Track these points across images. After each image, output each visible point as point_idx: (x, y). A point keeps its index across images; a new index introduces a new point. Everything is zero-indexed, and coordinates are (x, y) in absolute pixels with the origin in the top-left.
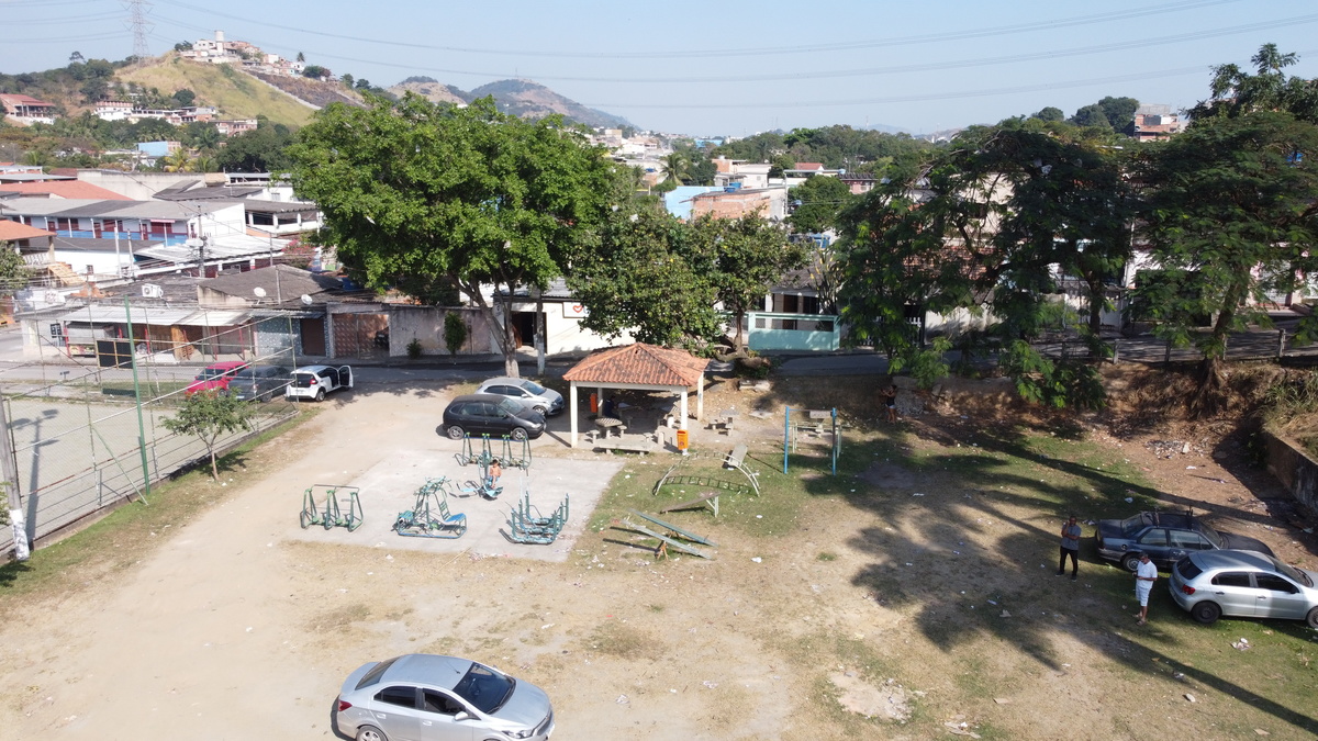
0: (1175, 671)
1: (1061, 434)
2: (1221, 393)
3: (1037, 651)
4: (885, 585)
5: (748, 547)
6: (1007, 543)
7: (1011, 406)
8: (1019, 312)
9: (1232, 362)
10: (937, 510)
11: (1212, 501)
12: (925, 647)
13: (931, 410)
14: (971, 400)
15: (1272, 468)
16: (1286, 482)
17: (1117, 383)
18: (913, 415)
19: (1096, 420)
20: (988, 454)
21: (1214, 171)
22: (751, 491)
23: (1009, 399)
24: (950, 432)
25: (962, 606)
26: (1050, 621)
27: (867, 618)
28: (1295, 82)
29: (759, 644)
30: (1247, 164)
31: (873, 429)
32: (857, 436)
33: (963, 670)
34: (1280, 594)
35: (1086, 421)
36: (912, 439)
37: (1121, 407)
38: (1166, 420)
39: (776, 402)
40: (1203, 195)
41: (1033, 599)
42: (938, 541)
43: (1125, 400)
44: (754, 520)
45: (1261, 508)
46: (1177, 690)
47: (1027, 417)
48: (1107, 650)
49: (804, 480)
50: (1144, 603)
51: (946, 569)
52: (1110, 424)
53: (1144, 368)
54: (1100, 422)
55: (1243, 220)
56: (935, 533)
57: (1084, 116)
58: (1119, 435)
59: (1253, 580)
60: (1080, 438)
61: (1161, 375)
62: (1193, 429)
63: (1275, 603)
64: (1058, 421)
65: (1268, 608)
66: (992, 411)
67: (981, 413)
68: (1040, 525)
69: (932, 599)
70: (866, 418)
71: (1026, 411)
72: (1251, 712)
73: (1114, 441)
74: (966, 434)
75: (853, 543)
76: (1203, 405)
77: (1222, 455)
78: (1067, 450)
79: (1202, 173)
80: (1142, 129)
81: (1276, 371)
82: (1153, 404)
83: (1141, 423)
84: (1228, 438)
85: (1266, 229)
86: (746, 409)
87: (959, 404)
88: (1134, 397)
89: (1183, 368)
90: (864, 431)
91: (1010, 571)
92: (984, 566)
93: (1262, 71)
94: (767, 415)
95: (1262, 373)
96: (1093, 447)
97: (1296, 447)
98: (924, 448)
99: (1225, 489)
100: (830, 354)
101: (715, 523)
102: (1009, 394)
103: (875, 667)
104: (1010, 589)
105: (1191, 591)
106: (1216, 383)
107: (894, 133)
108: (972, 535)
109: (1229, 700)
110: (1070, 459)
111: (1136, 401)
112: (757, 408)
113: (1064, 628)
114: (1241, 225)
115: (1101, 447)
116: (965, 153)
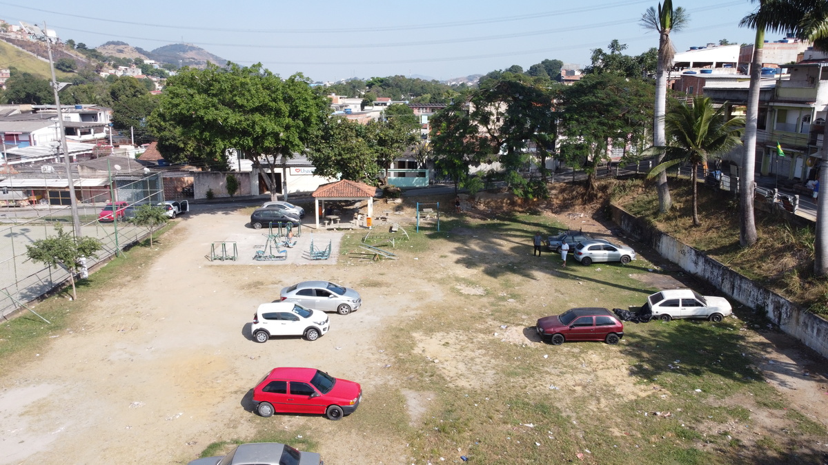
0: (575, 278)
1: (531, 214)
2: (595, 192)
3: (528, 276)
4: (469, 263)
5: (411, 255)
6: (513, 249)
7: (510, 204)
8: (511, 161)
9: (599, 179)
10: (484, 241)
11: (591, 231)
12: (487, 277)
13: (475, 208)
14: (492, 203)
15: (614, 219)
16: (619, 223)
17: (554, 192)
18: (467, 210)
19: (545, 208)
20: (502, 222)
21: (587, 98)
22: (406, 239)
23: (509, 201)
24: (484, 215)
25: (499, 267)
26: (531, 268)
27: (463, 271)
28: (627, 58)
29: (426, 281)
30: (600, 95)
31: (451, 216)
32: (444, 219)
33: (502, 282)
34: (611, 252)
35: (542, 209)
36: (468, 219)
37: (556, 202)
38: (574, 205)
41: (525, 263)
42: (486, 250)
43: (557, 198)
44: (410, 248)
45: (609, 232)
46: (576, 282)
47: (517, 208)
48: (552, 274)
49: (426, 235)
50: (565, 260)
51: (491, 257)
52: (552, 209)
53: (564, 185)
54: (547, 208)
56: (485, 247)
57: (534, 70)
58: (555, 213)
59: (602, 248)
60: (539, 215)
61: (571, 187)
62: (585, 208)
64: (530, 209)
65: (608, 257)
66: (502, 207)
67: (497, 208)
68: (526, 243)
69: (486, 265)
70: (448, 212)
71: (516, 206)
73: (553, 215)
74: (492, 216)
75: (452, 252)
76: (588, 198)
77: (596, 217)
78: (534, 219)
80: (565, 78)
81: (616, 181)
82: (568, 199)
83: (564, 207)
84: (598, 210)
87: (487, 204)
88: (560, 197)
89: (580, 183)
90: (447, 217)
91: (515, 256)
92: (505, 256)
93: (613, 52)
94: (402, 213)
95: (610, 183)
96: (545, 217)
97: (621, 208)
98: (475, 221)
99: (597, 227)
100: (425, 188)
101: (394, 249)
102: (509, 199)
103: (469, 283)
104: (516, 261)
105: (581, 254)
106: (593, 188)
108: (499, 247)
109: (593, 283)
110: (536, 222)
111: (562, 199)
112: (397, 211)
113: (537, 270)
115: (548, 217)
116: (486, 91)
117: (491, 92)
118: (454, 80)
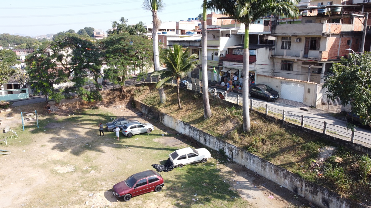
0: (126, 147)
1: (93, 109)
2: (125, 94)
3: (99, 151)
4: (61, 148)
5: (20, 149)
6: (87, 133)
7: (80, 104)
8: (79, 81)
9: (126, 87)
10: (68, 130)
11: (127, 116)
12: (75, 157)
13: (60, 109)
14: (70, 105)
15: (137, 107)
16: (140, 109)
17: (104, 95)
18: (55, 111)
19: (100, 104)
20: (77, 116)
21: (116, 46)
22: (15, 137)
23: (79, 103)
24: (66, 113)
25: (80, 147)
26: (100, 145)
27: (58, 155)
28: (129, 26)
29: (32, 168)
30: (123, 44)
31: (45, 116)
32: (41, 118)
33: (84, 158)
34: (142, 128)
35: (99, 105)
36: (57, 116)
37: (106, 101)
38: (115, 102)
39: (14, 114)
40: (115, 51)
41: (96, 142)
42: (71, 136)
43: (106, 99)
44: (19, 143)
45: (136, 115)
46: (127, 150)
47: (84, 106)
48: (113, 147)
49: (30, 131)
50: (118, 136)
51: (74, 141)
52: (104, 105)
53: (109, 91)
54: (102, 105)
55: (124, 56)
56: (69, 135)
57: (81, 32)
58: (106, 107)
59: (137, 127)
60: (98, 109)
61: (113, 92)
62: (121, 103)
63: (141, 130)
64: (92, 106)
65: (140, 131)
66: (76, 107)
67: (73, 107)
68: (94, 128)
69: (73, 148)
70: (43, 113)
71: (84, 105)
72: (140, 149)
73: (105, 108)
74: (71, 113)
75: (49, 141)
76: (123, 97)
77: (127, 107)
78: (95, 112)
79: (114, 46)
80: (96, 35)
81: (135, 88)
82: (112, 99)
83: (111, 103)
84: (128, 103)
85: (128, 58)
86: (5, 118)
87: (67, 106)
88: (108, 98)
89: (117, 90)
90: (43, 117)
91: (89, 138)
92: (83, 138)
93: (122, 23)
94: (12, 118)
95: (132, 89)
96: (101, 110)
97: (141, 102)
98: (61, 118)
99: (130, 113)
100: (27, 99)
101: (7, 146)
102: (79, 102)
103: (63, 163)
104: (90, 141)
105: (126, 132)
106: (124, 92)
107: (25, 36)
108: (78, 133)
109: (136, 148)
110: (97, 113)
111: (108, 99)
112: (8, 117)
113: (103, 145)
114: (124, 57)
115: (103, 110)
116: (59, 42)
117: (62, 43)
118: (39, 36)
